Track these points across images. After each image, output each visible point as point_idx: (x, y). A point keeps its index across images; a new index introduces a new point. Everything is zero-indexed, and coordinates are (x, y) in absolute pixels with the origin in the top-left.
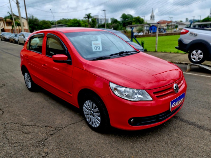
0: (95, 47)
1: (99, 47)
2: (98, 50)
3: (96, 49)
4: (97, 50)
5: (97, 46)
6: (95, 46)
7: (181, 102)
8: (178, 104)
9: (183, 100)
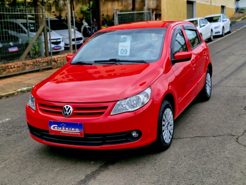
1: (126, 51)
2: (125, 54)
3: (122, 53)
4: (124, 55)
5: (124, 49)
6: (122, 48)
7: (74, 132)
8: (66, 132)
9: (79, 133)
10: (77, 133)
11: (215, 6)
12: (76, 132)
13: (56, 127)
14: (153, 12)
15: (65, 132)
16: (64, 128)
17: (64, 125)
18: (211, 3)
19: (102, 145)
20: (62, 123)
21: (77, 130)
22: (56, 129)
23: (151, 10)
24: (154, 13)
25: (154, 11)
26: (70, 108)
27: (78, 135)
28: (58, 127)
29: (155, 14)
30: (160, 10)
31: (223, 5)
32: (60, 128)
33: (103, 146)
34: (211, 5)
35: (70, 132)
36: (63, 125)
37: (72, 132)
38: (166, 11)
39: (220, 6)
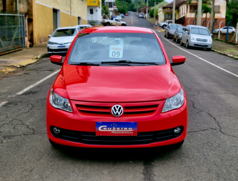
0: (113, 52)
1: (118, 53)
2: (117, 56)
3: (114, 55)
4: (115, 57)
5: (116, 52)
6: (113, 50)
7: (127, 132)
8: (117, 132)
9: (132, 132)
10: (130, 132)
11: (74, 16)
12: (128, 132)
13: (105, 127)
14: (25, 16)
15: (115, 132)
16: (115, 128)
17: (115, 125)
18: (71, 13)
19: (152, 143)
20: (112, 123)
21: (130, 129)
22: (105, 130)
23: (24, 14)
24: (27, 17)
25: (27, 16)
26: (120, 108)
27: (131, 134)
28: (107, 128)
29: (28, 19)
30: (32, 15)
31: (80, 16)
32: (110, 129)
33: (154, 143)
34: (71, 15)
35: (122, 132)
36: (113, 126)
37: (124, 132)
38: (36, 16)
39: (77, 17)
